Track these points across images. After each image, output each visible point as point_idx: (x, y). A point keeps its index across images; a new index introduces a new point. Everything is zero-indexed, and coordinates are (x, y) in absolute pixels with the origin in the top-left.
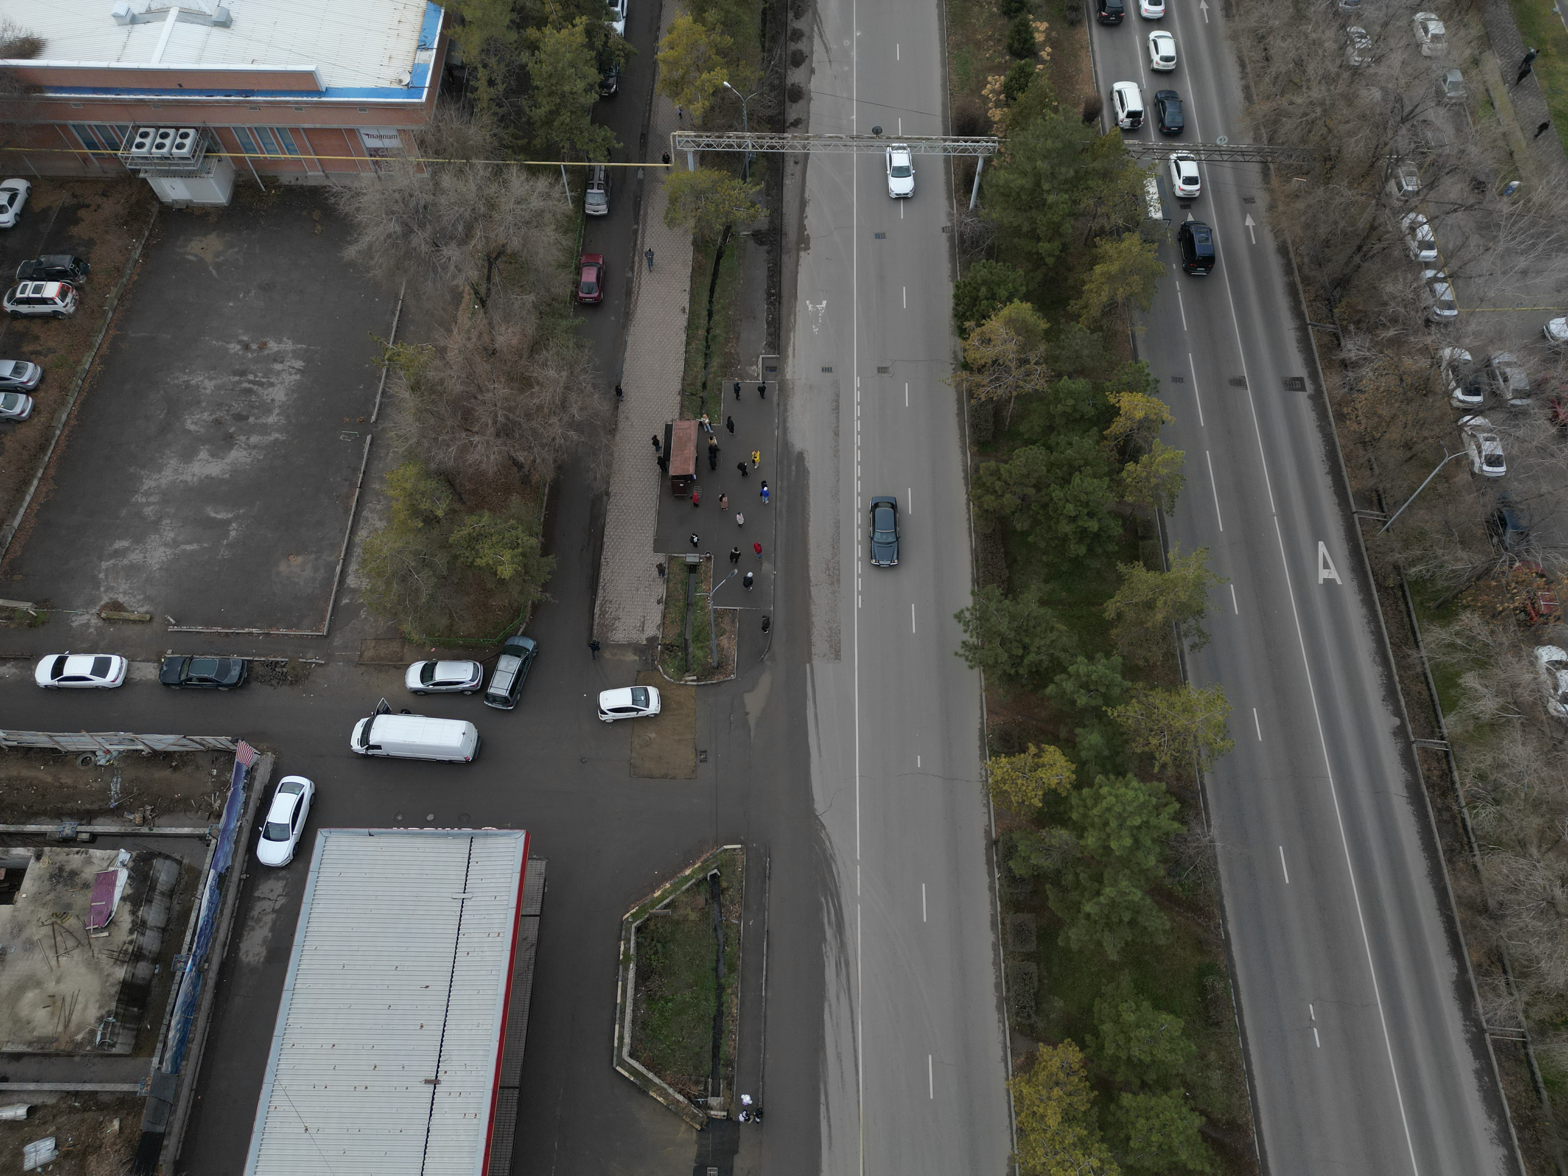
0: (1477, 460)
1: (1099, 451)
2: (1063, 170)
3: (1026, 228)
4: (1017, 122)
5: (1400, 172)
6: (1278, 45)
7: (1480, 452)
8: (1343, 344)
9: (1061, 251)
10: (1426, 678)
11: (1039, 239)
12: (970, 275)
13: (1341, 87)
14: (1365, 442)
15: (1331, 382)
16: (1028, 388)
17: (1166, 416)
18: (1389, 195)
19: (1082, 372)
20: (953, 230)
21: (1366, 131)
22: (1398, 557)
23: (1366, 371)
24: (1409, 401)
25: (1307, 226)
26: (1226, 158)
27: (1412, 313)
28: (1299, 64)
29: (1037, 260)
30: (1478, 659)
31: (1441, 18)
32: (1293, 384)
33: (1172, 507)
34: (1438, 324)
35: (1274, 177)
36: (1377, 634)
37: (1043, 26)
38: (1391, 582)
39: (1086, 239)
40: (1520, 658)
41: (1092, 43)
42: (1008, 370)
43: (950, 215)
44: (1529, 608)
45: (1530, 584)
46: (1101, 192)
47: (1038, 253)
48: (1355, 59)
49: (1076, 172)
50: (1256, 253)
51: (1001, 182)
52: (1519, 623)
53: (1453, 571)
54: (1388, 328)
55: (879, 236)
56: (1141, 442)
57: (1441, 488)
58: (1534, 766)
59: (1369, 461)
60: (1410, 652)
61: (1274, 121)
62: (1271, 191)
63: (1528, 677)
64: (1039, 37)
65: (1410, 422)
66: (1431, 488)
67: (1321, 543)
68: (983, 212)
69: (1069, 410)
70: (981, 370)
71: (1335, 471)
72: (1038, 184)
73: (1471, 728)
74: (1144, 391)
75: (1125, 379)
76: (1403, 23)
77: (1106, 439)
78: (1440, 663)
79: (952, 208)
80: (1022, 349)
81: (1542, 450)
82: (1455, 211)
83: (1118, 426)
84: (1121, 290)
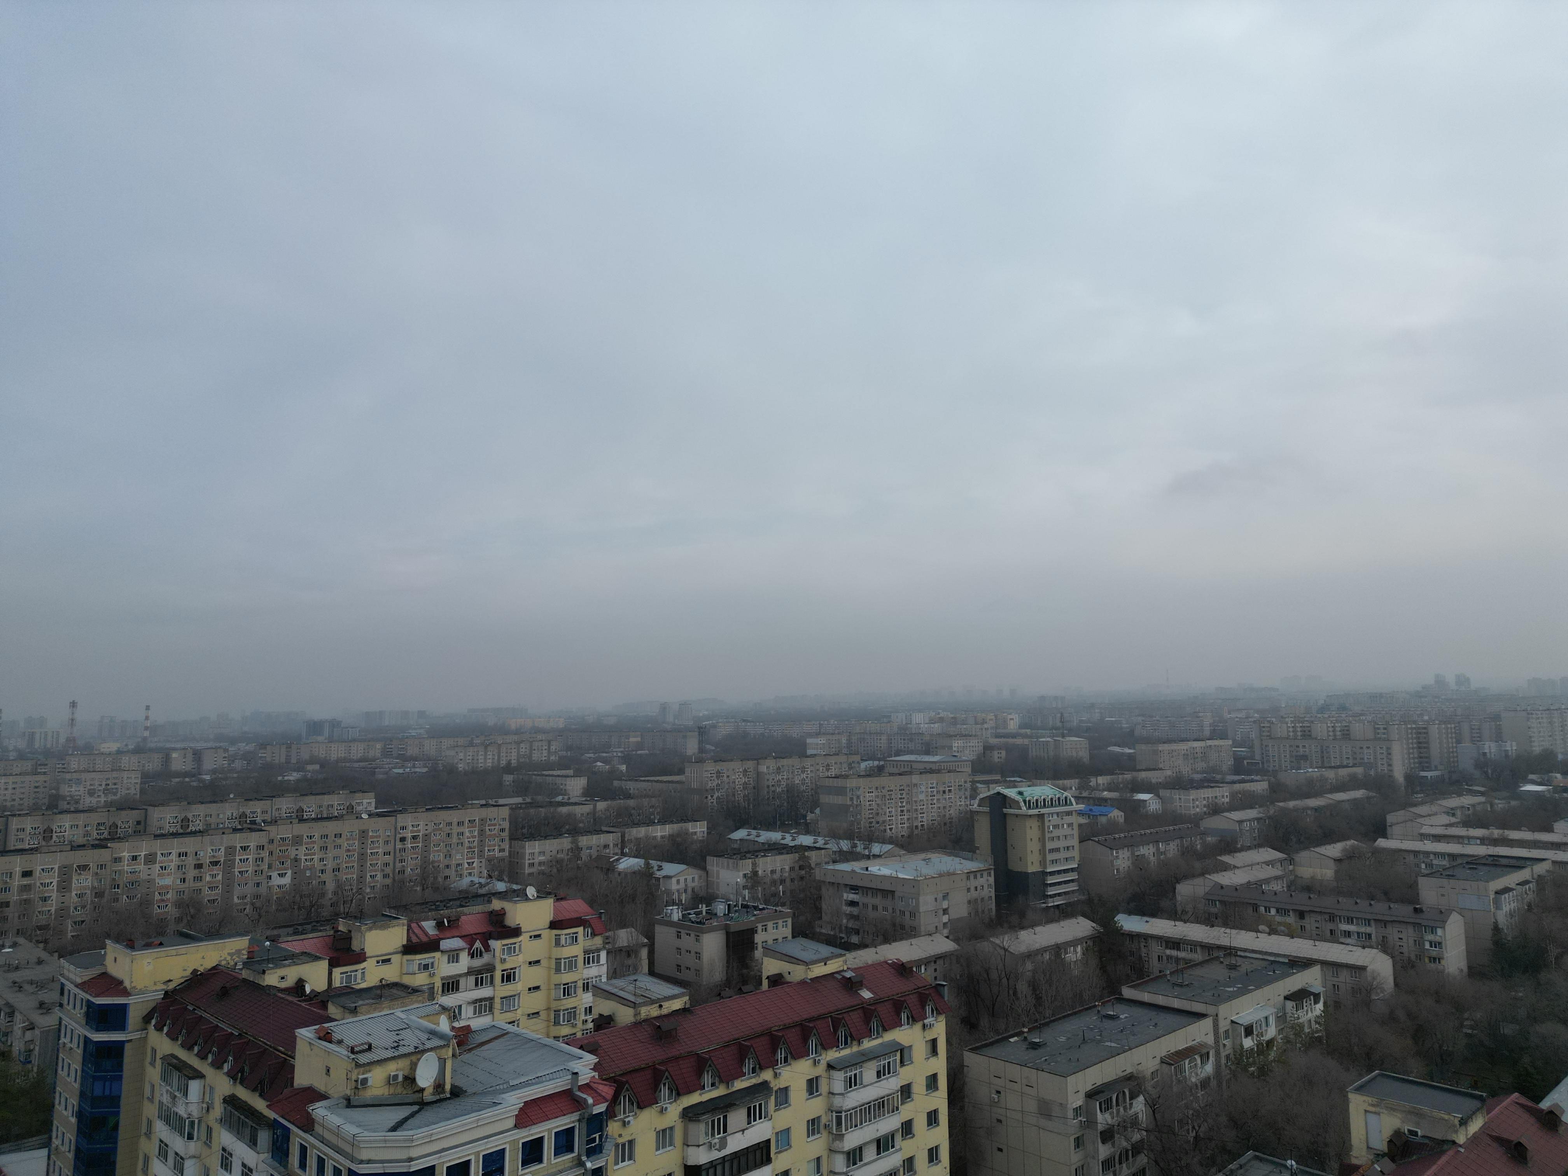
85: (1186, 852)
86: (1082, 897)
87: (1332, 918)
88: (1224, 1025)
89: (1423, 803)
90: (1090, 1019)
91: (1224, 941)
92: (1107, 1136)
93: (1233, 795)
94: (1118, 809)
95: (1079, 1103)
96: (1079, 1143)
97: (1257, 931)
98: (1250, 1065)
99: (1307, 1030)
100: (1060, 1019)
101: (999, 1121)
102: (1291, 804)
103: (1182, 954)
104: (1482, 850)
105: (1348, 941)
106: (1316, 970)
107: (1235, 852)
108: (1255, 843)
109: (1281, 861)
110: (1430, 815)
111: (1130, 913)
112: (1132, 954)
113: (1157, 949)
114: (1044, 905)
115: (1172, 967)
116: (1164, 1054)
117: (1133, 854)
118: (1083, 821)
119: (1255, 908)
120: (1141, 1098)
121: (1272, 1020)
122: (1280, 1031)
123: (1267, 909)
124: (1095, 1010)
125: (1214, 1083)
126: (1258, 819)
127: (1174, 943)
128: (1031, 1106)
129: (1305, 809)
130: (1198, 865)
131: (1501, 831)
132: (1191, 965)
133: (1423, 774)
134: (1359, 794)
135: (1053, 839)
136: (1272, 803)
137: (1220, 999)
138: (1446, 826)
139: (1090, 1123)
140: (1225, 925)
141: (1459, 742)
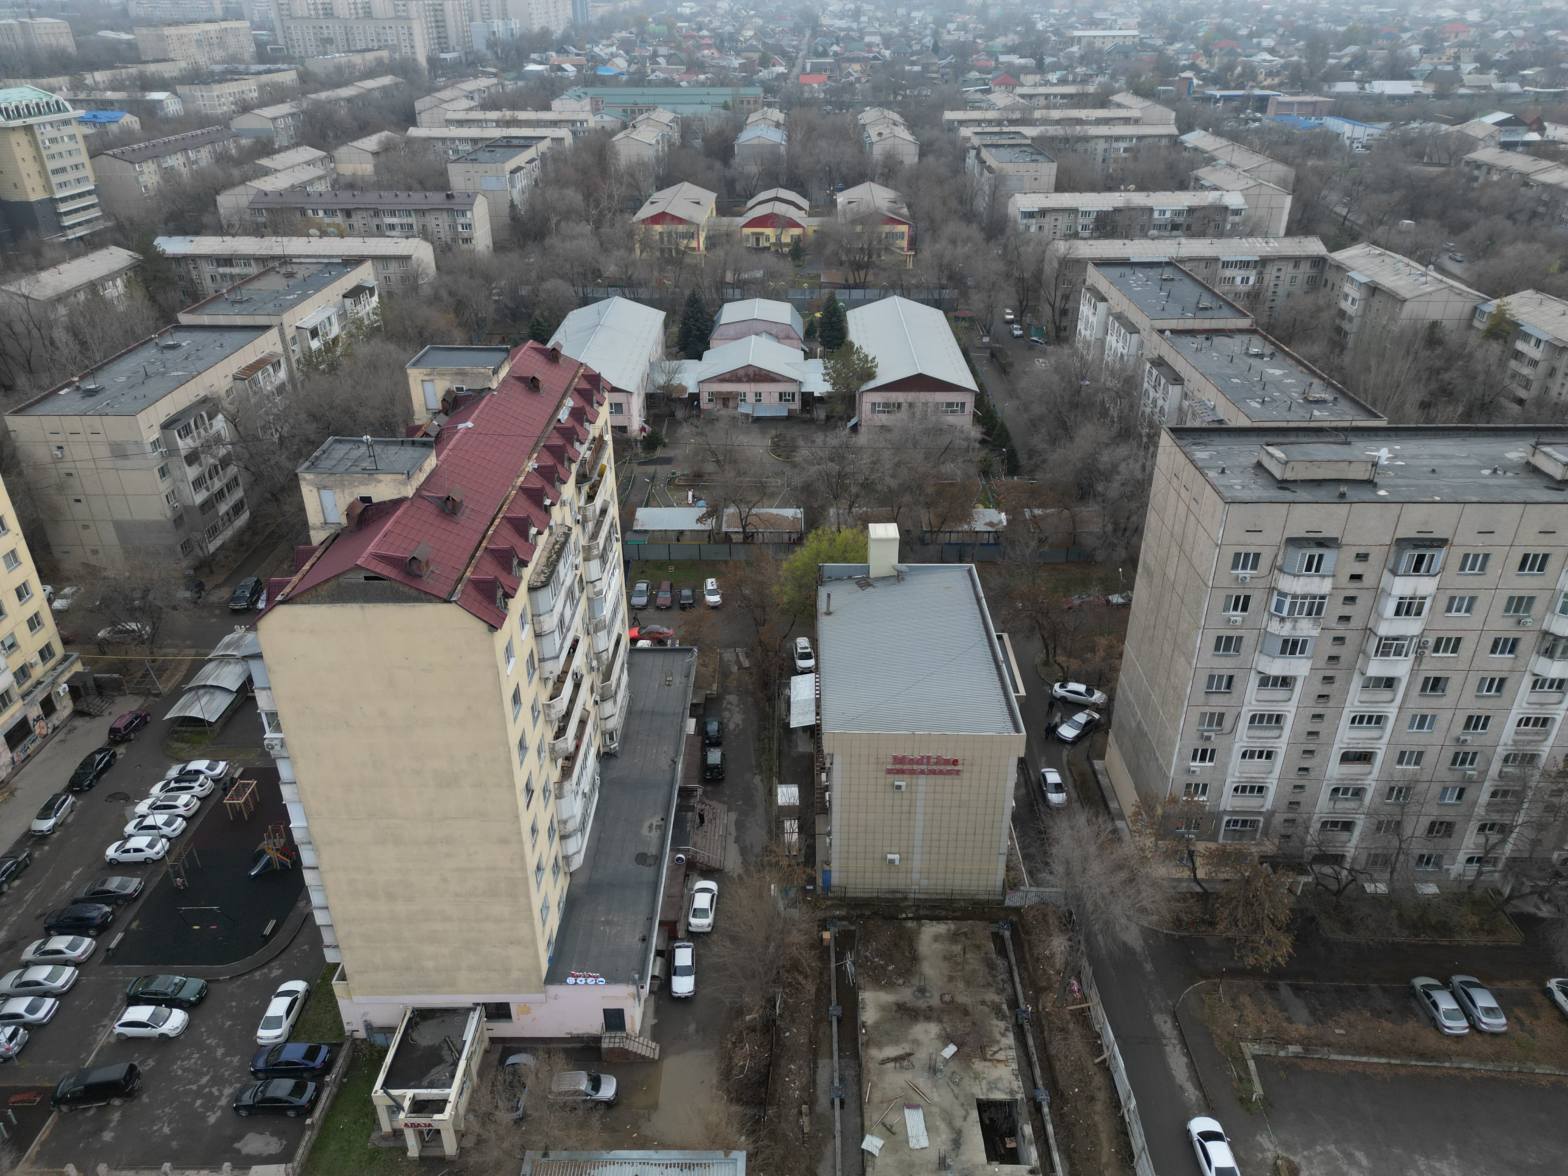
85: (221, 158)
86: (110, 224)
87: (377, 213)
88: (290, 333)
89: (445, 88)
90: (149, 354)
91: (278, 251)
92: (192, 458)
93: (261, 88)
94: (130, 112)
95: (156, 436)
96: (163, 472)
97: (308, 235)
98: (321, 363)
99: (366, 322)
100: (114, 360)
101: (70, 475)
102: (323, 95)
103: (235, 270)
104: (496, 133)
105: (393, 233)
106: (368, 266)
107: (274, 154)
108: (293, 141)
109: (322, 160)
110: (452, 100)
111: (170, 234)
112: (181, 278)
113: (208, 269)
114: (63, 239)
115: (228, 285)
116: (235, 370)
117: (159, 166)
118: (89, 130)
119: (303, 212)
120: (220, 417)
121: (334, 320)
122: (343, 328)
123: (315, 211)
124: (152, 343)
125: (289, 387)
126: (292, 115)
127: (225, 260)
128: (103, 451)
129: (337, 100)
130: (236, 173)
131: (511, 113)
132: (247, 280)
133: (443, 56)
134: (386, 80)
135: (53, 156)
136: (304, 94)
137: (282, 308)
138: (467, 110)
139: (172, 451)
140: (276, 233)
141: (471, 20)
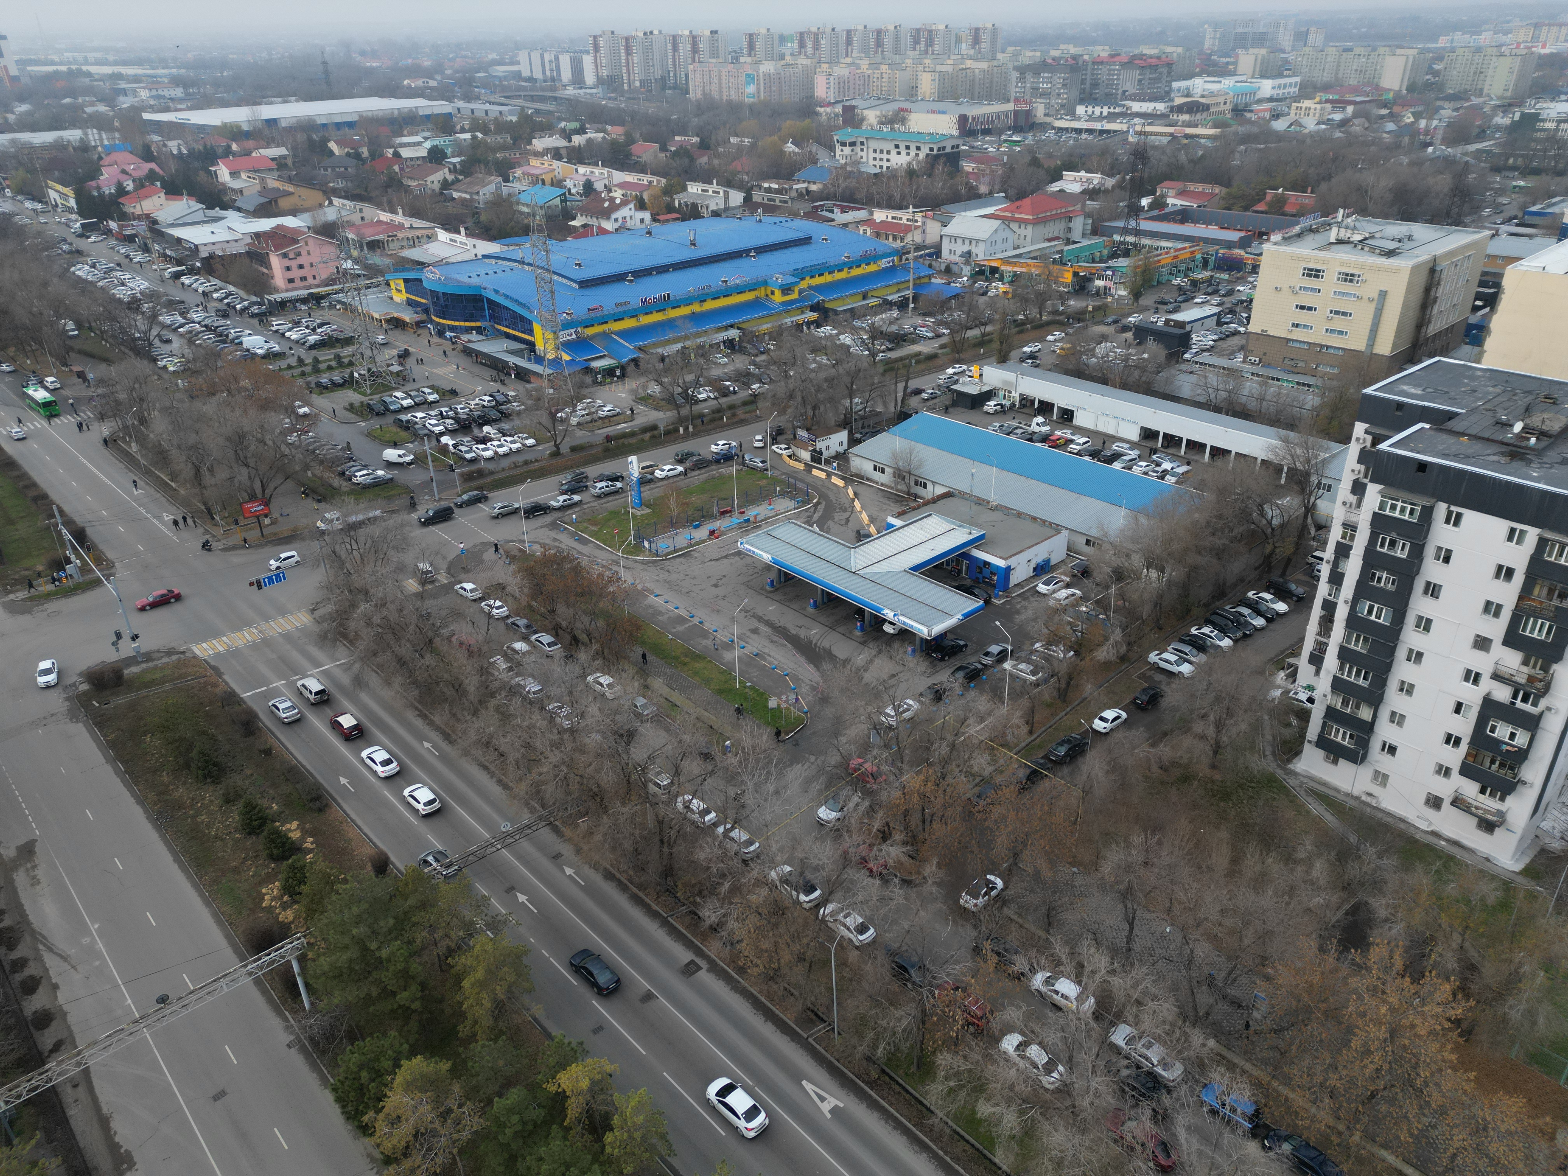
0: (851, 936)
1: (571, 1146)
2: (382, 923)
3: (375, 992)
4: (314, 909)
5: (651, 776)
6: (503, 743)
7: (848, 929)
8: (701, 914)
9: (422, 991)
10: (958, 1134)
11: (394, 994)
12: (341, 1070)
13: (569, 746)
14: (772, 976)
15: (714, 948)
16: (466, 1135)
17: (609, 1068)
18: (655, 795)
19: (509, 1083)
20: (300, 1040)
21: (607, 764)
22: (862, 1049)
23: (732, 924)
24: (776, 926)
25: (613, 849)
26: (517, 837)
27: (730, 863)
28: (527, 746)
29: (405, 1012)
30: (975, 1087)
31: (604, 674)
32: (690, 970)
33: (670, 1146)
34: (752, 859)
35: (563, 829)
36: (899, 1126)
37: (294, 825)
38: (874, 1075)
39: (440, 966)
40: (995, 1062)
41: (348, 815)
42: (434, 1133)
43: (288, 1028)
44: (970, 1019)
45: (955, 1000)
46: (429, 920)
47: (400, 1006)
48: (566, 724)
49: (395, 918)
50: (589, 890)
51: (326, 968)
52: (975, 1035)
53: (904, 1031)
54: (722, 884)
55: (219, 1096)
56: (604, 1108)
57: (846, 974)
58: (1076, 1141)
59: (785, 989)
60: (931, 1122)
61: (537, 792)
62: (569, 840)
63: (1013, 1072)
64: (295, 835)
65: (789, 941)
66: (841, 978)
67: (804, 1083)
68: (321, 1005)
69: (519, 1128)
70: (406, 1152)
71: (770, 1016)
72: (365, 949)
73: (1017, 1149)
74: (576, 1060)
75: (552, 1061)
76: (581, 687)
77: (571, 1129)
78: (955, 1113)
79: (287, 1020)
80: (437, 1102)
81: (882, 899)
82: (705, 780)
83: (574, 1108)
84: (498, 988)
